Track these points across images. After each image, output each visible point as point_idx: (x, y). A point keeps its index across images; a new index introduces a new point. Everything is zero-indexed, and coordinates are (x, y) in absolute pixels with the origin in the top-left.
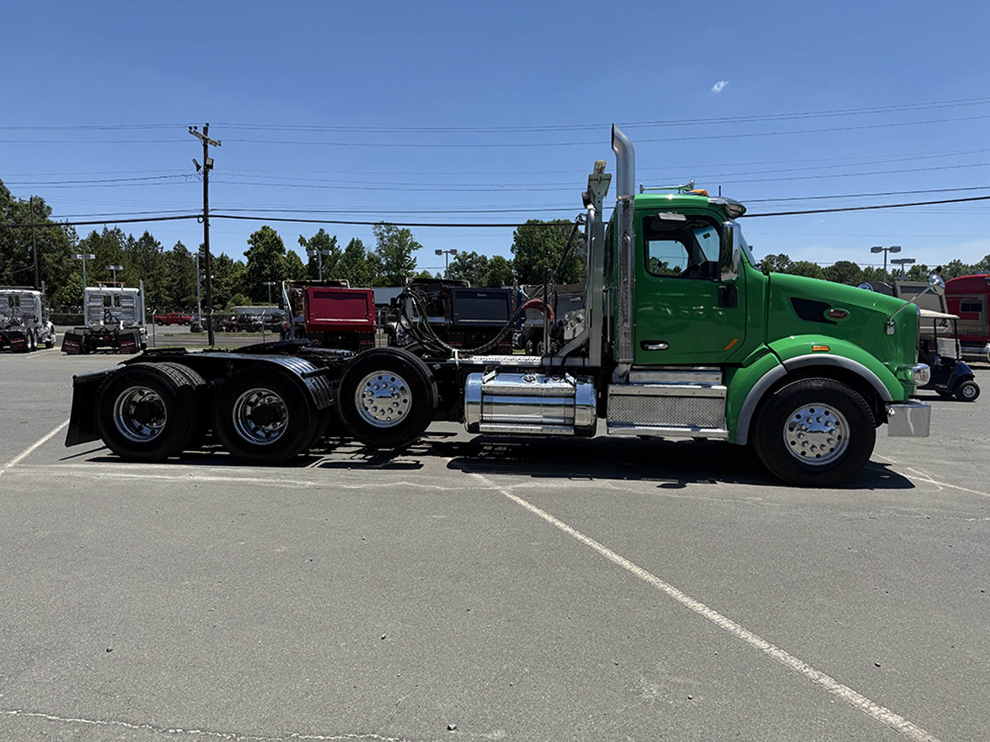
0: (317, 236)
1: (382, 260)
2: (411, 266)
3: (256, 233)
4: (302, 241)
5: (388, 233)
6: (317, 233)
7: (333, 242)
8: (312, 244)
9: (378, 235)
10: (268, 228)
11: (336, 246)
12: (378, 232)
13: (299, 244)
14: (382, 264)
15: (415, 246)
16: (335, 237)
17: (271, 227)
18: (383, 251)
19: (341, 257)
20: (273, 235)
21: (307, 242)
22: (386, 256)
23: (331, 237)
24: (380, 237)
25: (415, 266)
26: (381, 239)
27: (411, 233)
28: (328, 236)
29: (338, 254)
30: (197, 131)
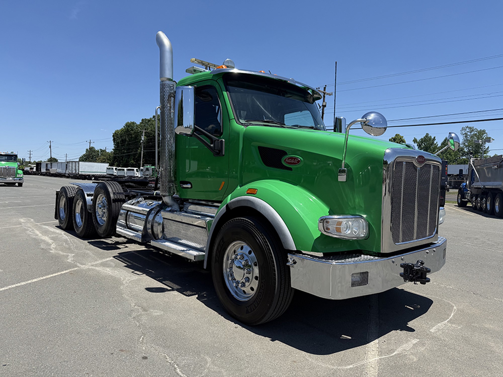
0: (424, 137)
1: (465, 149)
2: (486, 152)
3: (392, 138)
4: (415, 141)
5: (471, 133)
6: (424, 136)
7: (433, 140)
8: (421, 142)
9: (463, 135)
10: (399, 135)
11: (435, 142)
12: (464, 133)
13: (413, 142)
14: (465, 152)
15: (488, 140)
16: (434, 138)
17: (400, 135)
18: (466, 144)
19: (438, 148)
20: (400, 139)
21: (418, 141)
22: (468, 146)
23: (433, 138)
24: (465, 135)
25: (488, 152)
26: (466, 137)
27: (486, 132)
28: (431, 137)
29: (436, 147)
30: (320, 89)
